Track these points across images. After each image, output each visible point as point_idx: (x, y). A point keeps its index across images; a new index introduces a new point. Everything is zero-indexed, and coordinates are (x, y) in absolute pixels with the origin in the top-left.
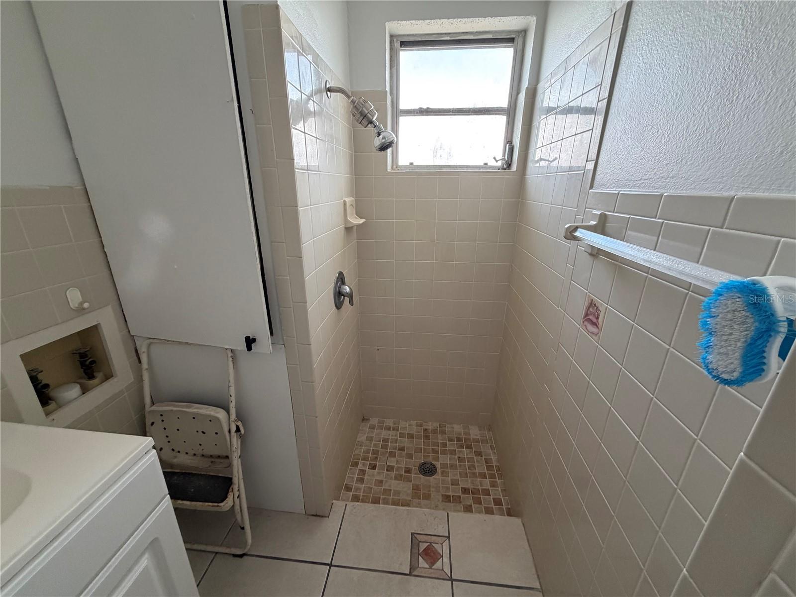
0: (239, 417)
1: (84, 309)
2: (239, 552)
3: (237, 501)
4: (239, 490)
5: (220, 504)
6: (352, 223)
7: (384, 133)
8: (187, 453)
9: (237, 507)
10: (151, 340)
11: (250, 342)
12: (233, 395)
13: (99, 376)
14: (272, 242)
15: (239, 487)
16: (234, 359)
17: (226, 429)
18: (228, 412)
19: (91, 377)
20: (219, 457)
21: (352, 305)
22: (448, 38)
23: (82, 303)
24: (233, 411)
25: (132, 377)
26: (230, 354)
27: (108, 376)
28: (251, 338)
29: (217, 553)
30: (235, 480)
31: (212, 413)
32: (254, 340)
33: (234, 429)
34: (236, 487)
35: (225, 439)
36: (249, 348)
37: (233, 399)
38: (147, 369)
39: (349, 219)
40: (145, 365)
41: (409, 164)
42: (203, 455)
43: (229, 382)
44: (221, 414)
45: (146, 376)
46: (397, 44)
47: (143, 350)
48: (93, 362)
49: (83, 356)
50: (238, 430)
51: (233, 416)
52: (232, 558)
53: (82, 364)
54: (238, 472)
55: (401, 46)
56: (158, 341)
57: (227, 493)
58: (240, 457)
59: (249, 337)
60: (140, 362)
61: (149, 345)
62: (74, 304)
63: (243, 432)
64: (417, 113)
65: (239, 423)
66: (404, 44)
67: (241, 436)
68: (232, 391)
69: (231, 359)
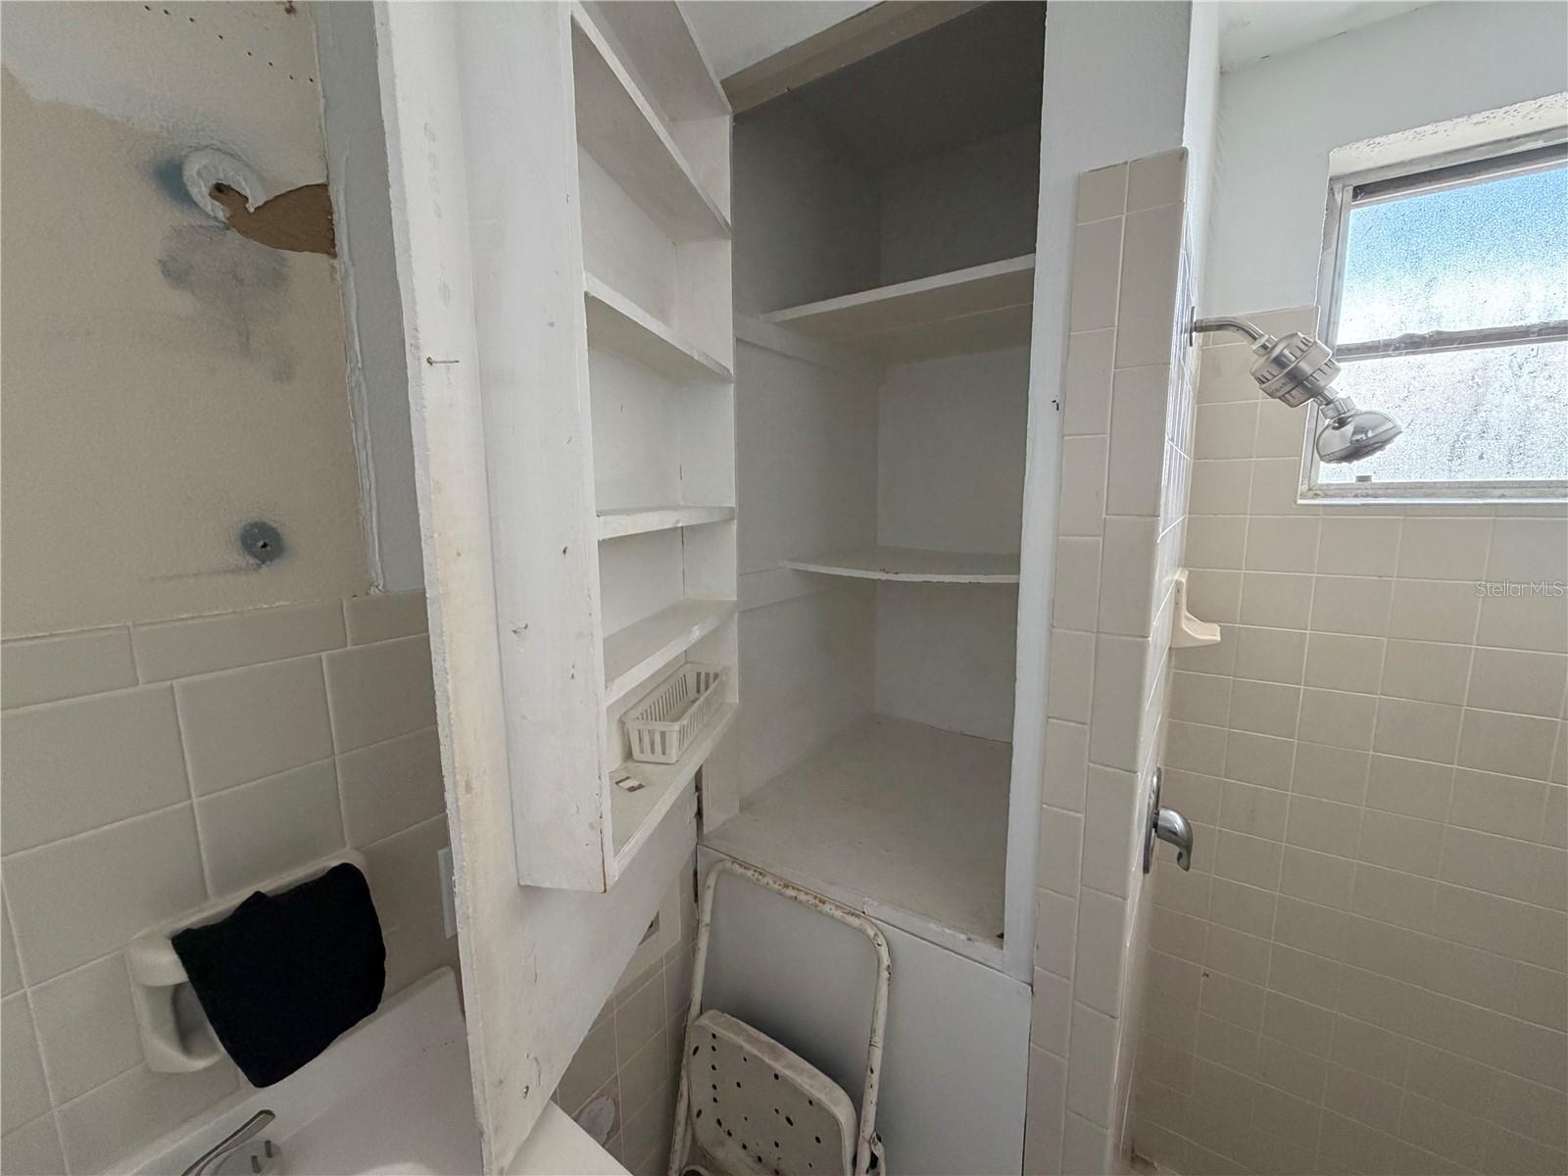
0: (882, 1133)
6: (1194, 639)
7: (1357, 418)
8: (744, 1147)
12: (877, 1067)
14: (1049, 717)
16: (892, 973)
17: (848, 1155)
21: (1187, 869)
22: (1540, 144)
24: (870, 1113)
26: (885, 961)
31: (824, 1099)
33: (865, 1161)
37: (875, 1079)
38: (707, 925)
39: (1184, 626)
40: (706, 913)
41: (1354, 481)
42: (775, 1172)
43: (874, 1031)
44: (840, 1106)
45: (703, 941)
46: (1343, 195)
47: (708, 880)
50: (873, 1165)
51: (868, 1129)
55: (1355, 196)
60: (697, 901)
61: (723, 873)
64: (1396, 349)
65: (879, 1151)
66: (1360, 191)
68: (878, 1056)
69: (886, 974)
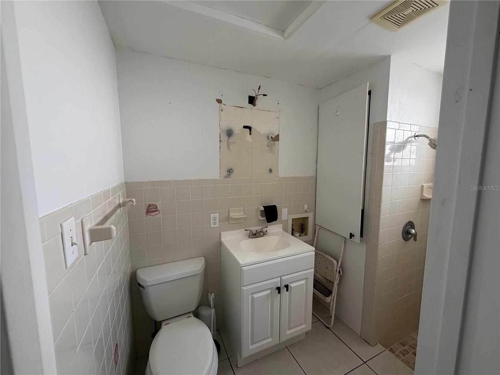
0: (341, 267)
1: (307, 211)
2: (327, 325)
3: (332, 301)
4: (334, 298)
5: (326, 298)
6: (426, 197)
8: (320, 274)
9: (331, 304)
10: (320, 227)
11: (351, 236)
13: (304, 233)
14: (369, 199)
15: (334, 296)
16: (345, 242)
17: (335, 269)
18: (338, 262)
19: (302, 233)
20: (330, 281)
23: (307, 209)
24: (340, 263)
25: (312, 238)
26: (344, 240)
27: (306, 234)
28: (352, 234)
29: (319, 320)
30: (333, 292)
31: (332, 260)
32: (353, 236)
33: (338, 270)
34: (333, 295)
35: (334, 273)
36: (351, 238)
37: (341, 258)
39: (423, 194)
40: (316, 235)
42: (325, 278)
43: (341, 251)
44: (335, 262)
45: (316, 238)
47: (317, 230)
48: (304, 228)
49: (302, 225)
50: (339, 272)
51: (339, 265)
52: (324, 326)
53: (302, 227)
54: (335, 290)
56: (322, 228)
57: (329, 295)
58: (338, 284)
59: (352, 233)
60: (315, 234)
61: (320, 228)
62: (305, 209)
63: (341, 274)
65: (341, 269)
67: (340, 276)
68: (341, 254)
69: (344, 242)
